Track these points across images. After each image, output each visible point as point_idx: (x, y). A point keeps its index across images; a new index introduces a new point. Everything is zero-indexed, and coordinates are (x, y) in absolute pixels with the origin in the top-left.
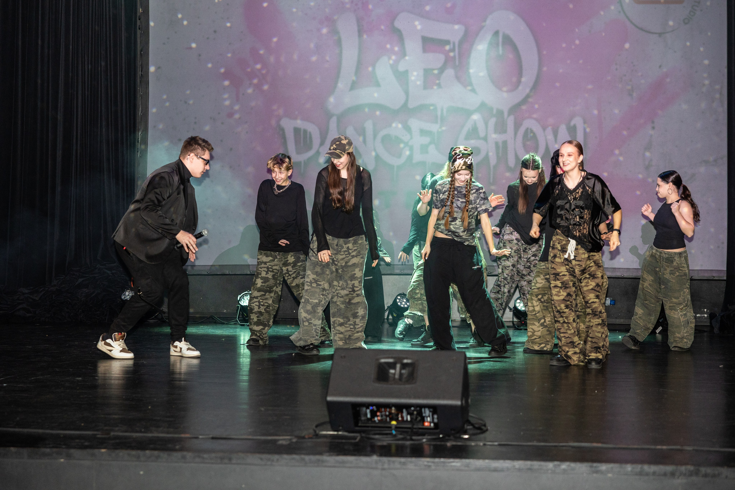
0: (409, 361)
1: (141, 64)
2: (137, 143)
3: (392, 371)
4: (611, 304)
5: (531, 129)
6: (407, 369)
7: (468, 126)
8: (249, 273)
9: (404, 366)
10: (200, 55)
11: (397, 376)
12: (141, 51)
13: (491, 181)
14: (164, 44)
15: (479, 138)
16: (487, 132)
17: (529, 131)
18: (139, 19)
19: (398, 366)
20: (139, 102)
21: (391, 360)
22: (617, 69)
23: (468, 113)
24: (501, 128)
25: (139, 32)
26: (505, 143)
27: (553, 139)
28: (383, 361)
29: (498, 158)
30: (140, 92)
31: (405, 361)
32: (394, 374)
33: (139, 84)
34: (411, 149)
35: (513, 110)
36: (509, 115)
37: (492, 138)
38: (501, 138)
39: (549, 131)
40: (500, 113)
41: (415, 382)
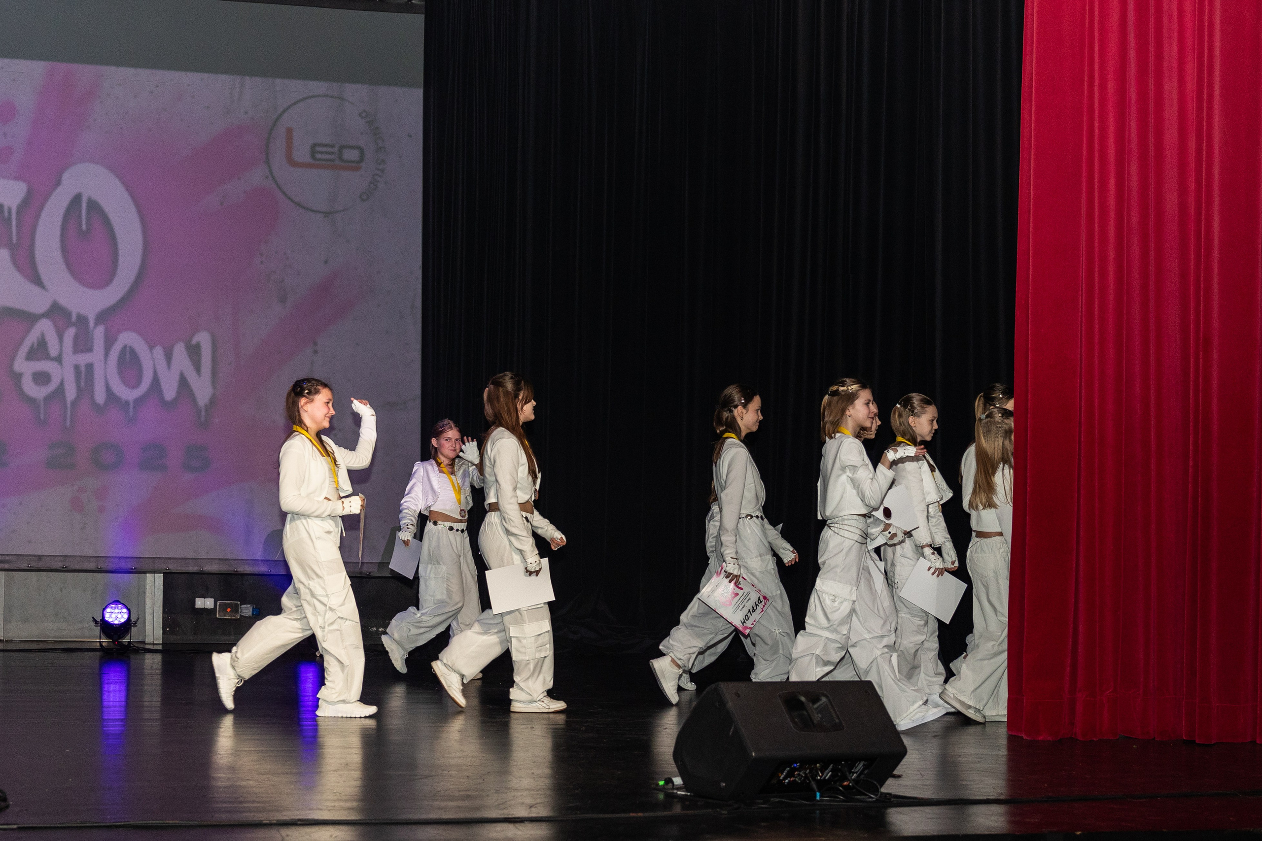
4: (253, 614)
5: (130, 347)
7: (32, 339)
13: (68, 424)
15: (48, 357)
16: (61, 350)
17: (128, 349)
22: (262, 262)
23: (31, 319)
24: (83, 344)
26: (90, 367)
27: (165, 364)
29: (79, 389)
35: (103, 317)
36: (97, 323)
37: (70, 359)
38: (83, 359)
39: (159, 351)
40: (82, 320)
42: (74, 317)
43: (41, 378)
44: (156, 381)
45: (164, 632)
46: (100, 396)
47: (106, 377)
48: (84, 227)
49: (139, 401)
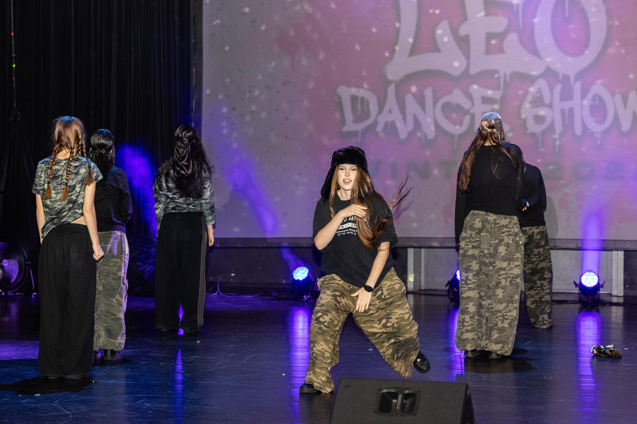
0: (411, 392)
2: (191, 112)
3: (394, 401)
5: (599, 96)
6: (410, 399)
8: (305, 246)
9: (406, 396)
10: (254, 21)
11: (398, 408)
12: (194, 17)
13: (557, 149)
14: (218, 10)
15: (543, 105)
16: (552, 99)
17: (597, 97)
19: (400, 397)
20: (193, 70)
21: (393, 391)
23: (532, 80)
24: (566, 95)
26: (571, 110)
27: (622, 106)
28: (385, 391)
29: (564, 125)
30: (194, 60)
31: (407, 391)
32: (396, 404)
33: (192, 52)
34: (473, 117)
35: (580, 76)
36: (576, 80)
37: (558, 105)
38: (567, 105)
39: (618, 98)
40: (566, 78)
41: (416, 414)
42: (561, 77)
43: (539, 119)
44: (616, 118)
45: (625, 288)
46: (578, 130)
47: (582, 117)
48: (567, 14)
49: (605, 133)
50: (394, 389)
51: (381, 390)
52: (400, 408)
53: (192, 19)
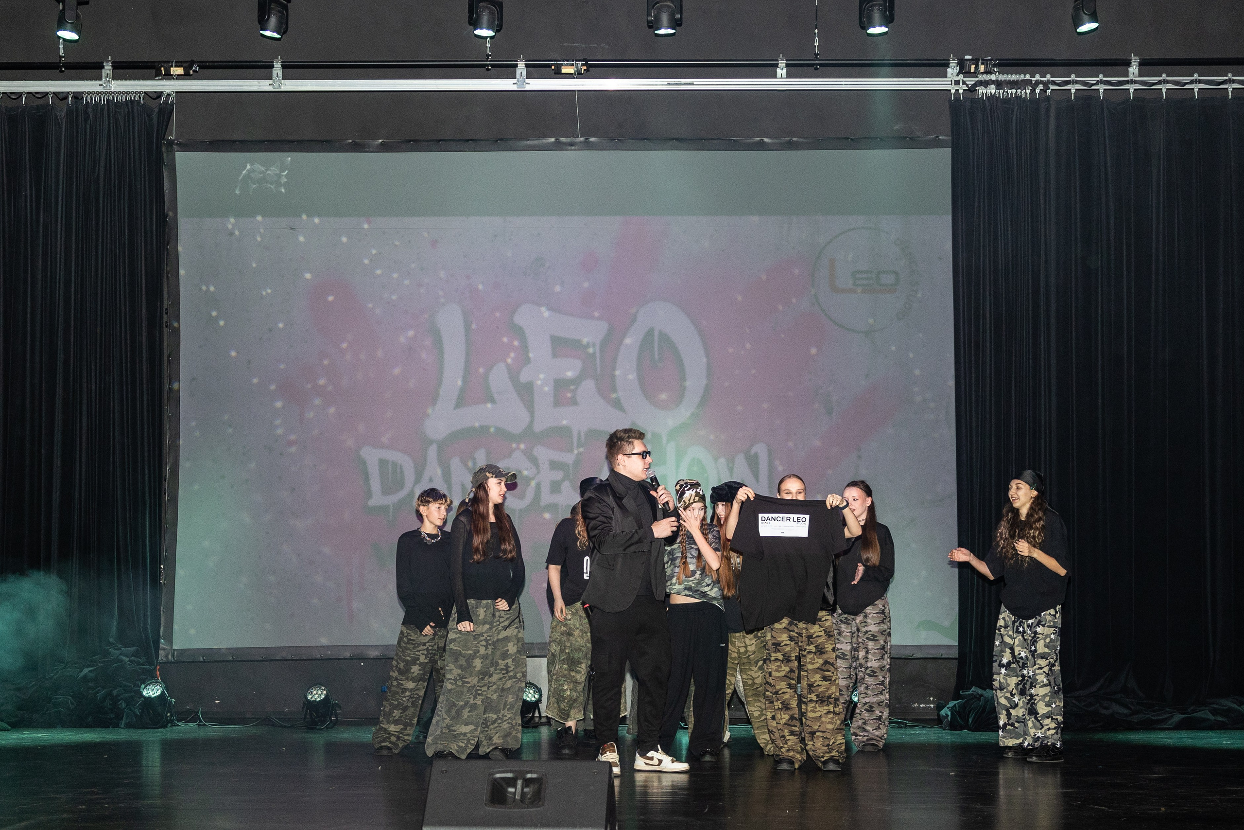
0: (534, 776)
1: (169, 374)
2: (164, 482)
3: (511, 790)
6: (532, 786)
8: (319, 657)
9: (527, 782)
10: (249, 362)
11: (518, 797)
12: (169, 357)
14: (201, 347)
17: (696, 462)
18: (167, 313)
19: (519, 782)
20: (167, 426)
21: (510, 775)
25: (166, 330)
28: (498, 776)
30: (168, 413)
31: (529, 776)
32: (514, 794)
33: (166, 401)
35: (674, 434)
36: (669, 439)
39: (722, 463)
41: (543, 805)
48: (656, 357)
50: (510, 773)
51: (492, 774)
52: (521, 797)
53: (166, 359)
